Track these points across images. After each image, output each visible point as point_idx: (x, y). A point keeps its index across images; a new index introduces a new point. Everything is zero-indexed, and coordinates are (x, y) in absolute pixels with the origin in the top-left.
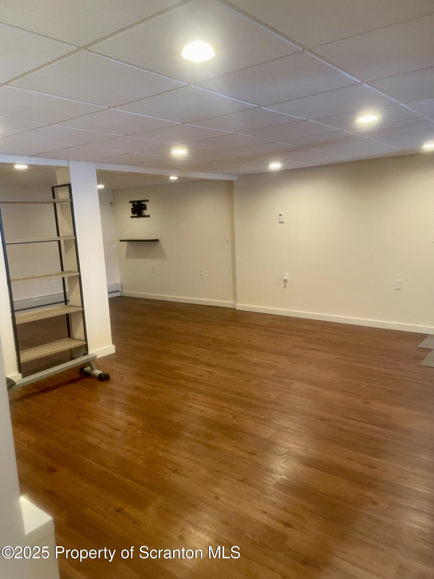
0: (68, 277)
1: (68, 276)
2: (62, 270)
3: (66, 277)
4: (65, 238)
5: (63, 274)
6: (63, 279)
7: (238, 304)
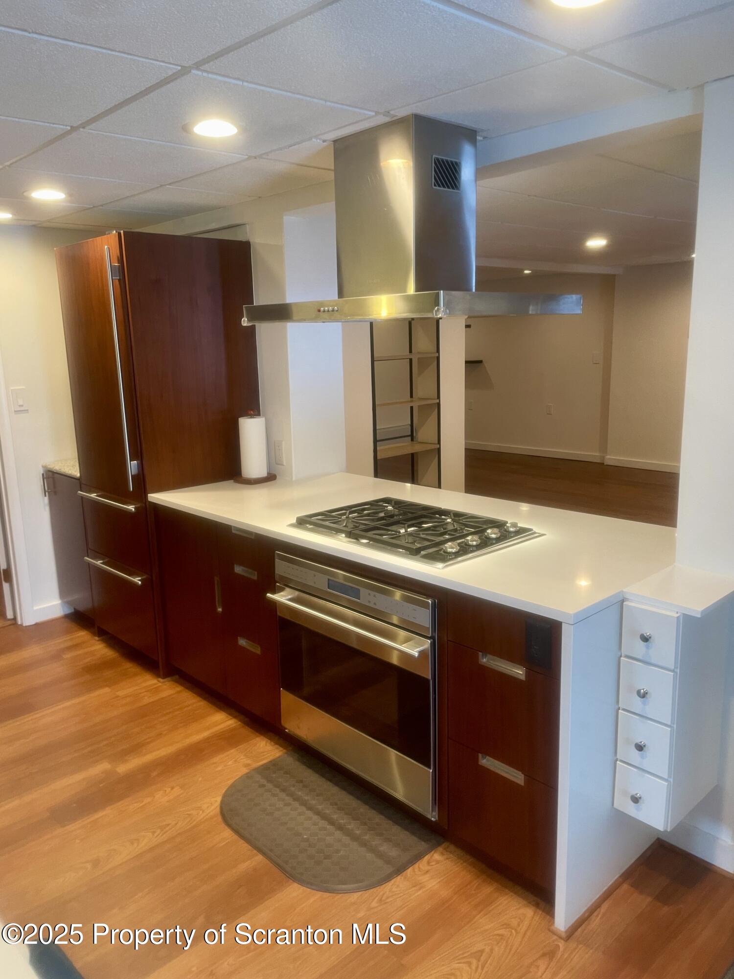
0: (419, 406)
1: (419, 404)
2: (411, 396)
3: (415, 405)
4: (420, 356)
5: (411, 401)
6: (412, 408)
7: (608, 457)
